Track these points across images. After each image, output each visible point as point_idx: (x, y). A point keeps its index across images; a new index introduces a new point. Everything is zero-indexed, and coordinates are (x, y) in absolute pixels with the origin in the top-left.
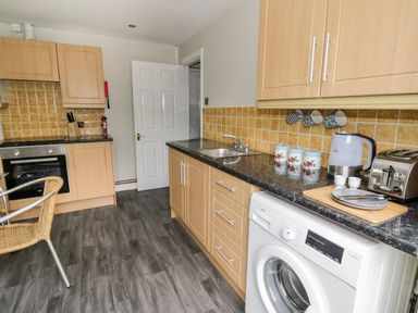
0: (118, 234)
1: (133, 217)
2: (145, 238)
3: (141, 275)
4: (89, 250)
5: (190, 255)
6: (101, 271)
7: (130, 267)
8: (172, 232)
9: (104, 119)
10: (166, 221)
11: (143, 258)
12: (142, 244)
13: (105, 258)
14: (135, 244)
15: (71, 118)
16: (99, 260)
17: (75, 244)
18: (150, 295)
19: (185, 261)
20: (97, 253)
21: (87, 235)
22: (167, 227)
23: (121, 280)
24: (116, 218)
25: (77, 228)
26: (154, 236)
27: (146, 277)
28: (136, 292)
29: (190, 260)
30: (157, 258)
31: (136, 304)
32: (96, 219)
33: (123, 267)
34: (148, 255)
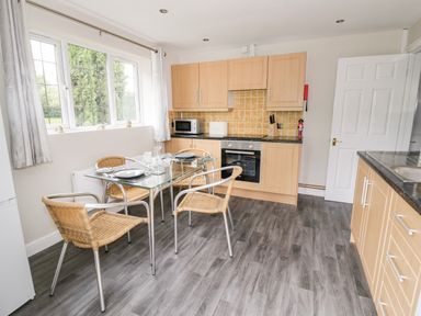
0: (286, 233)
1: (307, 224)
2: (309, 249)
3: (288, 281)
4: (257, 236)
5: (353, 295)
6: (258, 258)
7: (281, 268)
8: (343, 257)
9: (301, 121)
10: (341, 242)
11: (298, 267)
12: (302, 253)
13: (266, 248)
14: (296, 250)
15: (272, 120)
16: (260, 249)
17: (250, 226)
18: (286, 304)
19: (343, 295)
20: (261, 242)
21: (261, 223)
22: (339, 249)
23: (269, 274)
24: (291, 218)
25: (257, 215)
26: (319, 252)
27: (291, 286)
28: (276, 294)
29: (350, 299)
30: (311, 273)
31: (270, 303)
32: (274, 212)
33: (276, 264)
34: (304, 266)
